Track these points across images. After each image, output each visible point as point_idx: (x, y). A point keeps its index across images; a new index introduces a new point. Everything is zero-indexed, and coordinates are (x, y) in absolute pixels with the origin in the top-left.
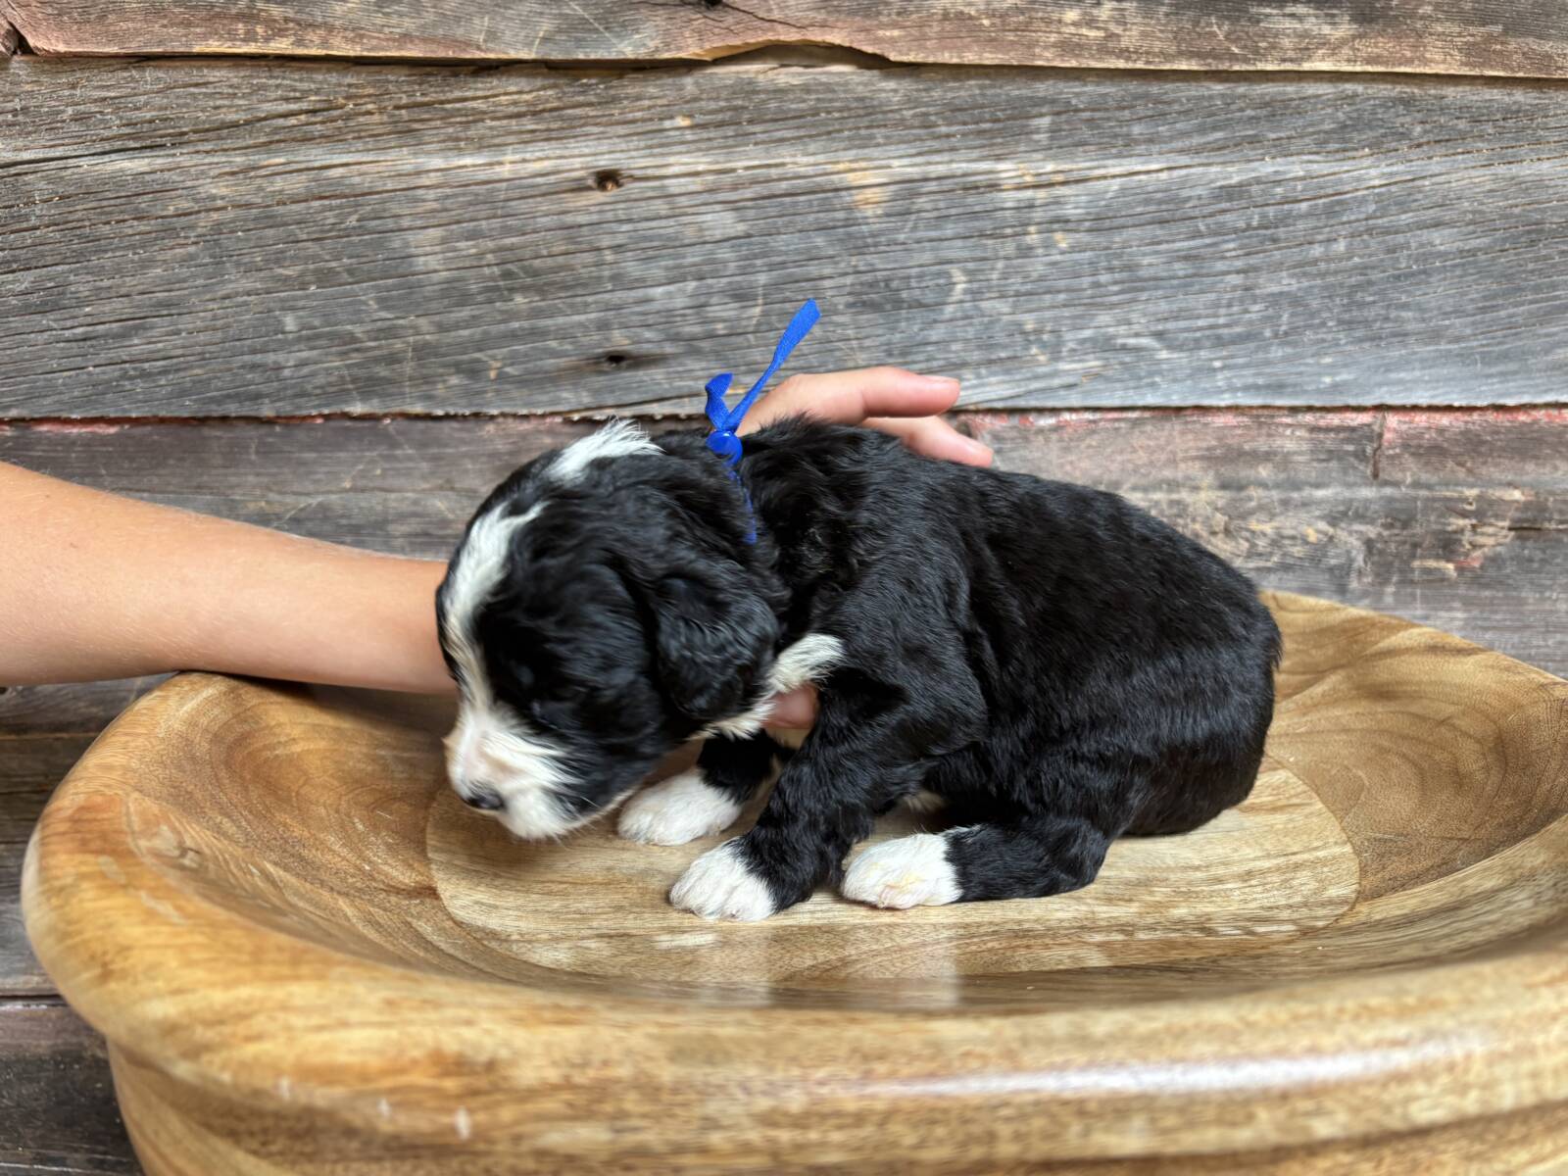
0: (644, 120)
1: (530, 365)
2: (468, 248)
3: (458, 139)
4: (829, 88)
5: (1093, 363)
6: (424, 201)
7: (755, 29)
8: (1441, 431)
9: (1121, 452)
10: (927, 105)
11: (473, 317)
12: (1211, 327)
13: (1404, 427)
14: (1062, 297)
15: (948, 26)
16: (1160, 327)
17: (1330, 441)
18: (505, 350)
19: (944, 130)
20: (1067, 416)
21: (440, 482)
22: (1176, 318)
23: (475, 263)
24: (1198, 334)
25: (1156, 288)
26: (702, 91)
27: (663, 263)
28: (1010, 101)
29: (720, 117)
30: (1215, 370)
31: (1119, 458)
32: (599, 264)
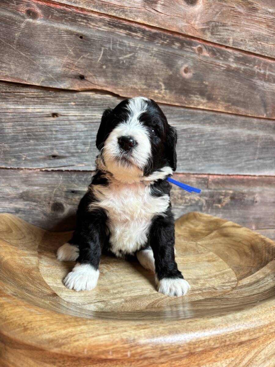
0: (64, 102)
1: (33, 157)
2: (19, 128)
3: (18, 102)
4: (106, 100)
6: (8, 116)
7: (91, 86)
8: (218, 179)
11: (20, 145)
12: (179, 157)
13: (212, 178)
15: (132, 90)
17: (200, 180)
18: (27, 153)
21: (7, 184)
23: (21, 132)
26: (78, 97)
27: (67, 135)
29: (82, 103)
30: (179, 166)
32: (52, 134)
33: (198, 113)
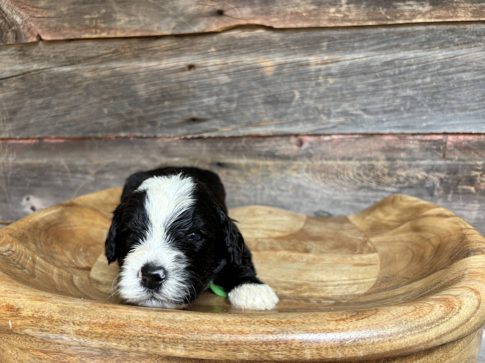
0: (202, 50)
1: (169, 122)
2: (153, 89)
4: (257, 37)
5: (342, 119)
6: (140, 76)
7: (233, 21)
8: (469, 141)
9: (352, 148)
10: (287, 41)
12: (383, 107)
13: (455, 140)
14: (331, 99)
15: (293, 16)
16: (364, 107)
17: (427, 145)
18: (163, 118)
19: (293, 48)
20: (334, 137)
21: (146, 156)
22: (370, 105)
23: (154, 93)
24: (378, 110)
25: (363, 95)
26: (219, 40)
27: (207, 92)
28: (314, 38)
29: (225, 48)
30: (383, 122)
31: (352, 150)
32: (189, 92)
33: (416, 31)
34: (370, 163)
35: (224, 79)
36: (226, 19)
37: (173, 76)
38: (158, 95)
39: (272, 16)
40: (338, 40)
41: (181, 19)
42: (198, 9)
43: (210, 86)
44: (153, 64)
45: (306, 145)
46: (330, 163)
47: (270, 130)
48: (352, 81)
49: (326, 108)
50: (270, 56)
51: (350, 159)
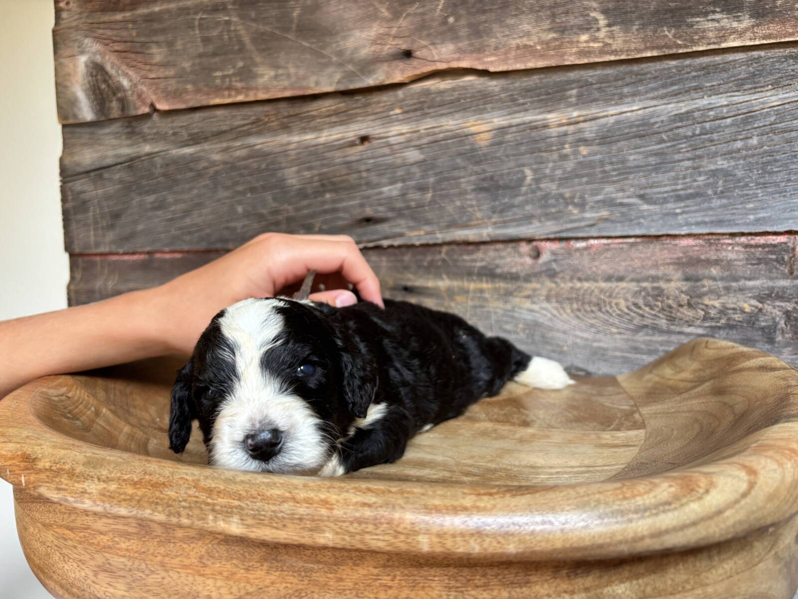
0: (381, 112)
1: (332, 224)
2: (307, 175)
3: (306, 128)
4: (464, 88)
5: (604, 213)
6: (291, 155)
7: (426, 66)
9: (625, 260)
10: (512, 90)
12: (673, 191)
14: (585, 179)
15: (519, 52)
16: (642, 192)
18: (322, 219)
19: (521, 101)
20: (592, 242)
22: (651, 187)
23: (310, 181)
24: (665, 195)
25: (639, 172)
26: (407, 96)
27: (388, 176)
28: (556, 84)
29: (414, 107)
30: (677, 214)
31: (624, 264)
32: (361, 178)
34: (655, 285)
35: (413, 155)
36: (415, 62)
37: (338, 154)
38: (315, 184)
39: (487, 53)
40: (595, 84)
41: (350, 67)
42: (374, 51)
43: (393, 167)
44: (309, 137)
45: (545, 257)
46: (586, 285)
47: (486, 232)
48: (620, 150)
49: (578, 195)
50: (486, 116)
51: (621, 279)
